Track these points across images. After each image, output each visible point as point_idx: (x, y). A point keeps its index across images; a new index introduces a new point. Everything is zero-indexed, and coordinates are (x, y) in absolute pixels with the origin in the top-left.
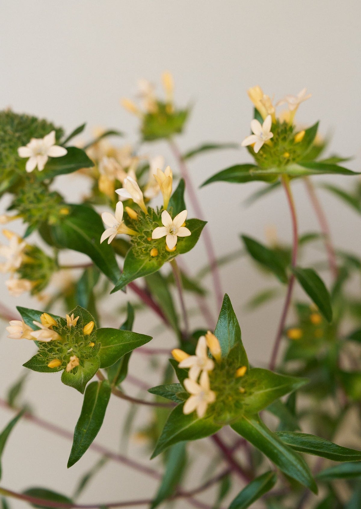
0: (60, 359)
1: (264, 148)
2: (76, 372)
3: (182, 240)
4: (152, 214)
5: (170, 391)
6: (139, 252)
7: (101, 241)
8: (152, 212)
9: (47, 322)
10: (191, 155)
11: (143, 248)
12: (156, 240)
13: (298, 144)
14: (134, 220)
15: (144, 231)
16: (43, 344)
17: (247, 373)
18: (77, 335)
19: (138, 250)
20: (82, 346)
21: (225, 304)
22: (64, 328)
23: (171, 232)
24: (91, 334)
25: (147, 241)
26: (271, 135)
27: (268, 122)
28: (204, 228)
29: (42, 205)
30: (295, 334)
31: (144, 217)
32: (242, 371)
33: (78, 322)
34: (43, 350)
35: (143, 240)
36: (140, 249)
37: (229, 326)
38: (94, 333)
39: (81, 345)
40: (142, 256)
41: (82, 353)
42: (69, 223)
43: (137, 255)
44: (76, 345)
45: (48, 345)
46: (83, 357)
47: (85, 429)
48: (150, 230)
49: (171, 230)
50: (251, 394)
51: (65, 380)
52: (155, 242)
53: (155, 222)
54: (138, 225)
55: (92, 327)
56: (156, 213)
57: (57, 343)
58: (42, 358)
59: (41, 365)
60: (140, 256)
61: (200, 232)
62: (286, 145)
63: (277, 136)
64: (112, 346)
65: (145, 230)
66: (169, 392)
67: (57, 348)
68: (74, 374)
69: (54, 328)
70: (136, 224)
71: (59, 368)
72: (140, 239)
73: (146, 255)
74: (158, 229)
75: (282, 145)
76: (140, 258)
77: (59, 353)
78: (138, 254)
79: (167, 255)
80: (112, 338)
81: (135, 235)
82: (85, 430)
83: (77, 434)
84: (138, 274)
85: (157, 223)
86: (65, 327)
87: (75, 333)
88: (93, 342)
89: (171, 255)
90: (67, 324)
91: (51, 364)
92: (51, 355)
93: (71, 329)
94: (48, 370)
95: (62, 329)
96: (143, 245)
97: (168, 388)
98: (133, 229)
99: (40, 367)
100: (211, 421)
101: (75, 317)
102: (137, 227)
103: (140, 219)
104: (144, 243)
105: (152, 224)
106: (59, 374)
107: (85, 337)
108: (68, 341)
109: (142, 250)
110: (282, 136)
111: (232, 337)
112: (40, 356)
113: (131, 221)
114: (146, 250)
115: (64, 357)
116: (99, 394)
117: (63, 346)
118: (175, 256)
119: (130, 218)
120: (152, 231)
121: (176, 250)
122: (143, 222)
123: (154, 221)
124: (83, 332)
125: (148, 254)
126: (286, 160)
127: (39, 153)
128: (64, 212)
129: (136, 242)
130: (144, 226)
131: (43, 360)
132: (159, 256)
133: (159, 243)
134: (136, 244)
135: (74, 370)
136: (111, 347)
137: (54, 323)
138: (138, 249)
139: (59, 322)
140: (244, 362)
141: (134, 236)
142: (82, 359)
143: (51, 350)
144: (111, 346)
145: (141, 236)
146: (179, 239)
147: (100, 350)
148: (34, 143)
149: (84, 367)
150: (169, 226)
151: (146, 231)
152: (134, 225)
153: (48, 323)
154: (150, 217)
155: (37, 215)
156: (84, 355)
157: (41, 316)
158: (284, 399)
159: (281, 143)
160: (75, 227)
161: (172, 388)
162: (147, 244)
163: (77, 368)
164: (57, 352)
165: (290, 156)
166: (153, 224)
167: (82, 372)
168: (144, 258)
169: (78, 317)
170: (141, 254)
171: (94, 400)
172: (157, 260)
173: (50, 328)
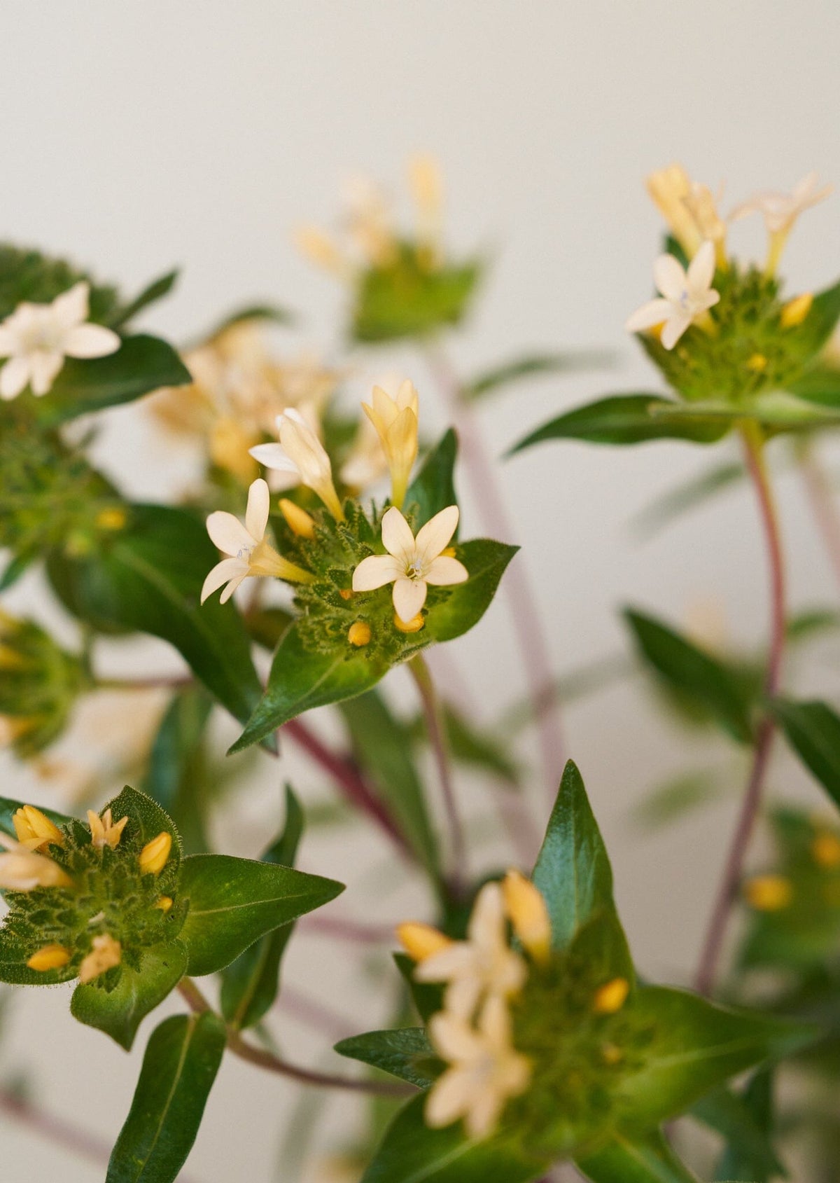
0: (66, 943)
1: (689, 337)
2: (116, 985)
3: (444, 600)
4: (356, 519)
5: (399, 1049)
6: (316, 632)
7: (204, 597)
8: (355, 515)
9: (34, 832)
10: (486, 385)
11: (326, 622)
12: (364, 597)
13: (793, 329)
14: (302, 539)
15: (330, 569)
16: (20, 898)
17: (628, 1001)
18: (119, 876)
19: (314, 627)
20: (133, 906)
21: (565, 792)
22: (82, 853)
23: (410, 574)
24: (162, 872)
25: (338, 601)
26: (714, 298)
27: (704, 264)
28: (510, 565)
29: (47, 499)
30: (771, 893)
31: (334, 531)
32: (613, 996)
33: (125, 835)
34: (20, 915)
35: (326, 597)
36: (320, 623)
37: (576, 857)
38: (172, 868)
39: (129, 905)
40: (323, 643)
41: (134, 926)
42: (126, 554)
43: (311, 642)
44: (117, 904)
45: (33, 902)
46: (135, 939)
47: (142, 1157)
48: (348, 569)
49: (411, 567)
50: (638, 1066)
51: (83, 1009)
52: (363, 602)
53: (364, 544)
54: (314, 553)
55: (163, 849)
56: (370, 520)
57: (56, 897)
58: (14, 941)
59: (13, 963)
60: (318, 643)
61: (499, 578)
62: (756, 333)
63: (728, 307)
64: (228, 909)
65: (333, 567)
66: (396, 1052)
67: (57, 912)
68: (109, 990)
69: (52, 851)
70: (308, 550)
71: (62, 973)
72: (319, 594)
73: (335, 641)
74: (370, 561)
75: (743, 334)
76: (319, 650)
77: (62, 926)
78: (312, 638)
79: (398, 642)
80: (227, 885)
81: (304, 583)
82: (141, 1162)
83: (117, 1171)
84: (310, 697)
85: (368, 545)
86: (86, 849)
87: (114, 866)
88: (168, 896)
89: (411, 641)
90: (91, 839)
91: (38, 960)
92: (41, 932)
93: (101, 853)
94: (33, 977)
95: (76, 855)
96: (329, 611)
97: (393, 1042)
98: (300, 564)
99: (9, 966)
100: (514, 1146)
101: (116, 819)
102: (312, 558)
103: (320, 537)
104: (329, 606)
105: (354, 549)
106: (66, 990)
107: (143, 880)
108: (92, 890)
109: (324, 626)
110: (744, 309)
111: (585, 890)
112: (10, 935)
113: (294, 541)
114: (336, 627)
115: (79, 938)
116: (190, 1052)
117: (76, 905)
118: (422, 646)
119: (292, 533)
120: (353, 569)
121: (423, 628)
122: (330, 544)
123: (361, 540)
124: (138, 864)
125: (342, 639)
126: (753, 379)
127: (38, 344)
128: (111, 519)
129: (308, 603)
130: (333, 555)
131: (20, 946)
132: (375, 646)
133: (376, 609)
134: (307, 608)
135: (109, 978)
136: (224, 912)
137: (52, 837)
138: (314, 623)
139: (68, 833)
140: (621, 966)
141: (302, 585)
142: (131, 945)
143: (40, 918)
144: (225, 909)
145: (322, 586)
146: (435, 595)
147: (187, 921)
148: (27, 316)
149: (139, 971)
150: (405, 553)
151: (336, 571)
152: (304, 553)
153: (37, 837)
154: (348, 530)
155: (32, 527)
156: (140, 933)
157: (15, 812)
158: (739, 1082)
159: (740, 325)
160: (143, 566)
161: (404, 1040)
162: (339, 609)
163: (118, 974)
164: (58, 924)
165: (767, 365)
166: (359, 550)
167: (133, 985)
168: (329, 651)
169: (125, 820)
170: (322, 638)
171: (172, 1071)
172: (367, 656)
173: (39, 851)
